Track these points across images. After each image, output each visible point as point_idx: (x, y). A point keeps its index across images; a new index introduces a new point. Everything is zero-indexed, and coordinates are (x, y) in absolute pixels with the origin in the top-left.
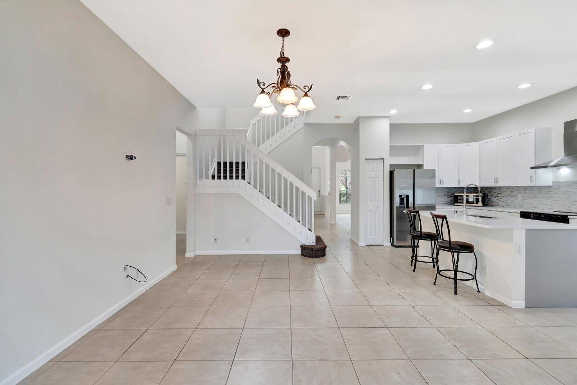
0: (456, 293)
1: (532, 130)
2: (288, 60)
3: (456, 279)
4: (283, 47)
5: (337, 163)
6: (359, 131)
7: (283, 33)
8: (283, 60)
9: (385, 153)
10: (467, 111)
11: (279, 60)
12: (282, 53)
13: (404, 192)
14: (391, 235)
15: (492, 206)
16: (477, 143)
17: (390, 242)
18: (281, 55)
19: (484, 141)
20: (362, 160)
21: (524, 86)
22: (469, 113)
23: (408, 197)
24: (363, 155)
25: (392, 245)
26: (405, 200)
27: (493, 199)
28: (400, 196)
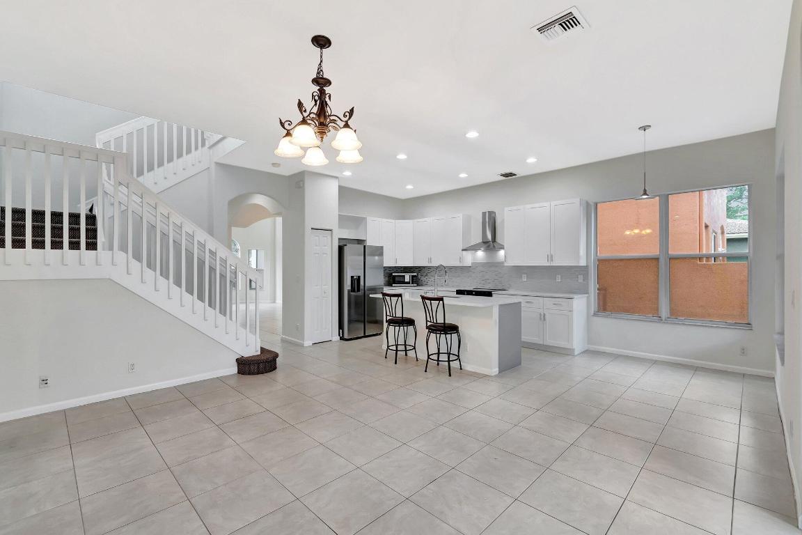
0: (450, 375)
1: (461, 215)
2: (328, 82)
3: (438, 360)
4: (321, 61)
5: (233, 228)
6: (304, 190)
7: (321, 42)
8: (321, 82)
9: (333, 223)
10: (409, 187)
11: (315, 81)
12: (320, 71)
13: (355, 274)
14: (341, 326)
15: (422, 285)
16: (411, 221)
17: (339, 335)
18: (318, 73)
19: (418, 220)
20: (308, 231)
21: (463, 175)
22: (410, 189)
23: (359, 277)
24: (310, 222)
25: (342, 338)
26: (356, 282)
27: (423, 278)
28: (352, 277)
